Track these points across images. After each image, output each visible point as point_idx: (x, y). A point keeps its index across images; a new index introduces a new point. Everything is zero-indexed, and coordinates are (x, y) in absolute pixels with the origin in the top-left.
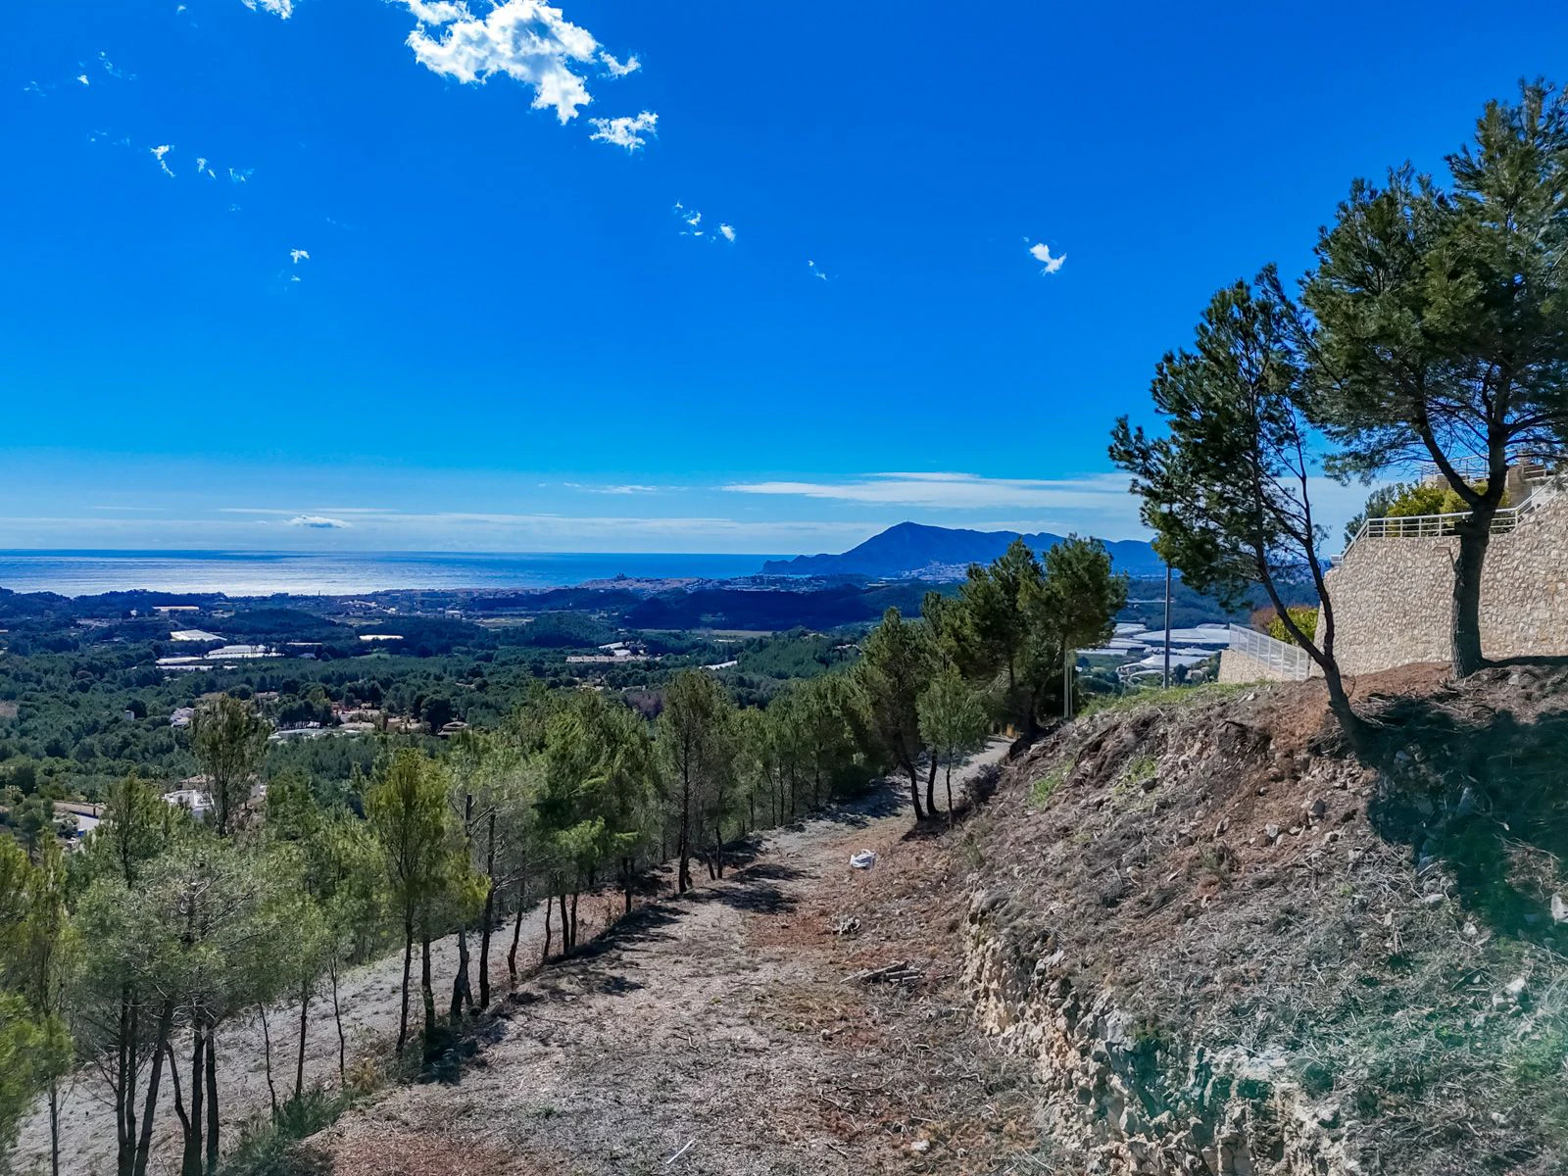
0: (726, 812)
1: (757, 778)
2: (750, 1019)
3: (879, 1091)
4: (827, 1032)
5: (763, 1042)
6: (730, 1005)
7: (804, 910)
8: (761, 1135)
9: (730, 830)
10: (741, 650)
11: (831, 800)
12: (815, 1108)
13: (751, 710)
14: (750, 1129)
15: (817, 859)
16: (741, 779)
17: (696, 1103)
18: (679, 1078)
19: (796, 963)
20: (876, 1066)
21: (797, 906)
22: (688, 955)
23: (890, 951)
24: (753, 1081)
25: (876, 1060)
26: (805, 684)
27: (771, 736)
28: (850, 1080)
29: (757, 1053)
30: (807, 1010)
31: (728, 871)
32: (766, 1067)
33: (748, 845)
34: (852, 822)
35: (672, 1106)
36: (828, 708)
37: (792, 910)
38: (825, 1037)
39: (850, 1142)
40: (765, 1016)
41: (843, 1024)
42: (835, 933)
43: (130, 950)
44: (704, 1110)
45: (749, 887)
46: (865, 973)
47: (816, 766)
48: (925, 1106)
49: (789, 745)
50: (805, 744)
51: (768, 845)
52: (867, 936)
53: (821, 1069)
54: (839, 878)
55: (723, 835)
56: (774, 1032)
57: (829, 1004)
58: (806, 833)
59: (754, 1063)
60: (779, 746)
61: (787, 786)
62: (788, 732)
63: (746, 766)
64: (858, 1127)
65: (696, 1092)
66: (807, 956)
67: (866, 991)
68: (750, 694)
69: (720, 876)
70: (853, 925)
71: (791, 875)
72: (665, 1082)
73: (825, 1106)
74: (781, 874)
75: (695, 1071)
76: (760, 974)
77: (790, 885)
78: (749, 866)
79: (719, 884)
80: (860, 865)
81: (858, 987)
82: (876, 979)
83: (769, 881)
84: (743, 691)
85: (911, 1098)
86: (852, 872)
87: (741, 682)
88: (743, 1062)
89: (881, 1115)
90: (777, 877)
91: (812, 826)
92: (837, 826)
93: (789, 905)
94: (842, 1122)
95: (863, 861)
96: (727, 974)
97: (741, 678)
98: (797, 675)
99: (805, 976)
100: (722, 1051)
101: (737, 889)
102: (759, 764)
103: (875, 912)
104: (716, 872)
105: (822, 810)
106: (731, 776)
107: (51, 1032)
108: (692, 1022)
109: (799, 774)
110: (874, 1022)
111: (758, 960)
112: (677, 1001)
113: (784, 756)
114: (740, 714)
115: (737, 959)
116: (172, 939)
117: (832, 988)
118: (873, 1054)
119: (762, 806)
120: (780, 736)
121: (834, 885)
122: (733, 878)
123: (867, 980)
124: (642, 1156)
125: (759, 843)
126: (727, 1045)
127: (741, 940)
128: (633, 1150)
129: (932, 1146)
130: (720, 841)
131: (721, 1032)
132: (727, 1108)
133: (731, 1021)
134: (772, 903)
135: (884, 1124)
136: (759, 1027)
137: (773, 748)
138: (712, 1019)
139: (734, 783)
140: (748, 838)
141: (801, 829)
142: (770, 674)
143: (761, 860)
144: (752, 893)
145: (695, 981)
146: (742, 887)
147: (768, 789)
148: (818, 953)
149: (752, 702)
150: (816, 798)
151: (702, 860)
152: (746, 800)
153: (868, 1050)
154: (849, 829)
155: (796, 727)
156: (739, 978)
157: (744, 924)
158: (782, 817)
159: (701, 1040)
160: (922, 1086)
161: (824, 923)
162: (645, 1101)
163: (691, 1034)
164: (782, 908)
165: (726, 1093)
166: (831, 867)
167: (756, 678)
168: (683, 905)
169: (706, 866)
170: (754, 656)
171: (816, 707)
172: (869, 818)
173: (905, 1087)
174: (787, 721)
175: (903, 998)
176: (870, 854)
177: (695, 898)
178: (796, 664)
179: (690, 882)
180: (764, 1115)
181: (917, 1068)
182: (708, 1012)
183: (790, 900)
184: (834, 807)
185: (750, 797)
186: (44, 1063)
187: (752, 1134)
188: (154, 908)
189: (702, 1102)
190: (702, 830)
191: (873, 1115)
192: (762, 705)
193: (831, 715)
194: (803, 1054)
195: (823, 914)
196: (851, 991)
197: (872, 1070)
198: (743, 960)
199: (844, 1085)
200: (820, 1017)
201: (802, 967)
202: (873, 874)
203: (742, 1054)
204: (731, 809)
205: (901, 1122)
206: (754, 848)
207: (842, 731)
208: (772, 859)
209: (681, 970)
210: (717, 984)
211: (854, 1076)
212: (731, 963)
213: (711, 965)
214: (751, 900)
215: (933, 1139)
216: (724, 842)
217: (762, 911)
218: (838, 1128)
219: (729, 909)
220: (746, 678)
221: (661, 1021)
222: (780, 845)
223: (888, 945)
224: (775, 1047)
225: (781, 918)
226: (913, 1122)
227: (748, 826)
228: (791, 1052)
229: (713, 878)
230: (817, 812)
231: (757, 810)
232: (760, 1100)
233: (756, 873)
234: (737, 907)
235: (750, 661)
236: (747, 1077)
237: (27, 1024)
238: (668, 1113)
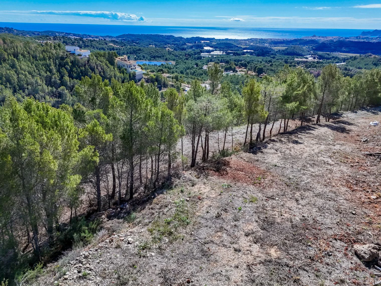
0: (334, 105)
1: (345, 97)
2: (330, 157)
3: (364, 182)
4: (352, 165)
5: (333, 163)
6: (325, 153)
7: (352, 134)
8: (328, 183)
9: (334, 110)
10: (348, 59)
11: (368, 106)
12: (344, 181)
13: (348, 78)
14: (325, 181)
15: (359, 121)
16: (340, 97)
17: (312, 172)
18: (308, 166)
19: (347, 146)
20: (365, 176)
21: (350, 132)
22: (316, 139)
23: (377, 149)
24: (328, 171)
25: (365, 174)
26: (367, 71)
27: (352, 86)
28: (356, 177)
29: (331, 165)
30: (347, 158)
31: (331, 120)
32: (332, 169)
33: (339, 115)
34: (374, 113)
35: (306, 171)
36: (374, 79)
37: (348, 133)
38: (351, 166)
39: (353, 191)
40: (335, 157)
41: (358, 164)
42: (361, 141)
43: (195, 115)
44: (314, 174)
45: (336, 125)
46: (368, 153)
47: (365, 96)
48: (378, 188)
49: (358, 89)
50: (363, 89)
51: (345, 115)
52: (371, 144)
53: (348, 173)
54: (365, 127)
55: (331, 111)
56: (336, 161)
57: (354, 158)
58: (357, 114)
59: (329, 167)
60: (354, 89)
61: (354, 100)
62: (358, 85)
63: (343, 93)
64: (356, 188)
65: (313, 170)
66: (350, 145)
67: (367, 157)
68: (348, 73)
69: (328, 121)
70: (367, 140)
71: (350, 124)
72: (305, 166)
73: (348, 182)
74: (347, 124)
75: (314, 165)
76: (335, 147)
77: (349, 126)
78: (337, 120)
79: (328, 123)
80: (373, 125)
81: (364, 156)
82: (371, 155)
83: (343, 125)
84: (346, 72)
85: (374, 186)
86: (370, 126)
87: (346, 69)
88: (326, 166)
89: (364, 187)
90: (346, 124)
91: (360, 112)
92: (368, 113)
93: (348, 132)
94: (352, 186)
95: (374, 124)
96: (326, 145)
97: (346, 68)
98: (365, 68)
99: (348, 150)
100: (321, 163)
101: (333, 125)
102: (347, 93)
103: (375, 138)
104: (327, 120)
105: (364, 108)
106: (337, 96)
107: (182, 128)
108: (314, 154)
109: (359, 97)
110: (367, 165)
111: (335, 143)
112: (311, 149)
113: (355, 92)
114: (344, 78)
115: (329, 142)
116: (203, 114)
117: (356, 154)
118: (365, 173)
119: (345, 105)
120: (355, 86)
121: (363, 129)
122: (332, 122)
123: (368, 155)
124: (296, 180)
125: (342, 114)
126: (323, 162)
127: (331, 138)
128: (294, 178)
129: (377, 198)
130: (330, 112)
131: (322, 158)
132: (320, 175)
133: (325, 156)
134: (343, 130)
135: (364, 190)
136: (332, 159)
137: (352, 89)
138: (320, 155)
139: (338, 97)
140: (339, 113)
141: (356, 112)
142: (356, 67)
143: (341, 119)
144: (337, 127)
145: (316, 145)
146: (335, 125)
147: (348, 100)
148: (354, 145)
149: (349, 75)
150: (363, 105)
151: (324, 116)
152: (340, 103)
153: (364, 172)
154: (372, 114)
155: (361, 84)
156: (329, 147)
157: (333, 134)
158: (351, 108)
159: (316, 159)
160: (378, 184)
161: (358, 138)
162: (299, 169)
163: (313, 157)
164: (345, 132)
165: (320, 172)
166: (363, 124)
167: (351, 68)
168: (317, 126)
169: (325, 118)
170: (352, 62)
171: (370, 78)
172: (379, 112)
173: (373, 183)
174: (359, 81)
175: (378, 161)
176: (377, 122)
177: (320, 125)
178: (365, 65)
179: (319, 121)
180: (330, 179)
181: (378, 179)
182: (319, 153)
183: (348, 130)
184: (368, 108)
185: (342, 102)
186: (181, 133)
187: (325, 182)
188: (200, 107)
189: (313, 172)
190: (325, 109)
191: (361, 187)
192: (351, 76)
193: (374, 81)
194: (344, 168)
195: (358, 135)
196: (362, 156)
197: (364, 176)
198: (331, 143)
199: (354, 178)
200: (351, 161)
201: (348, 148)
202: (377, 128)
203: (326, 164)
204: (336, 104)
205: (370, 191)
206: (340, 115)
207: (377, 86)
208: (345, 119)
209: (313, 142)
210: (323, 147)
211: (358, 177)
212: (328, 143)
213: (322, 142)
214: (336, 129)
215: (378, 197)
216: (331, 113)
217: (339, 132)
218: (350, 187)
219: (330, 130)
220: (348, 68)
221: (306, 152)
222: (348, 116)
223: (377, 147)
224: (336, 165)
225: (345, 134)
226: (373, 191)
227: (339, 109)
228: (340, 167)
229: (326, 121)
230: (362, 108)
231: (343, 106)
232: (329, 176)
233: (339, 122)
234: (332, 130)
235: (350, 63)
236: (327, 170)
237: (178, 126)
238: (304, 173)
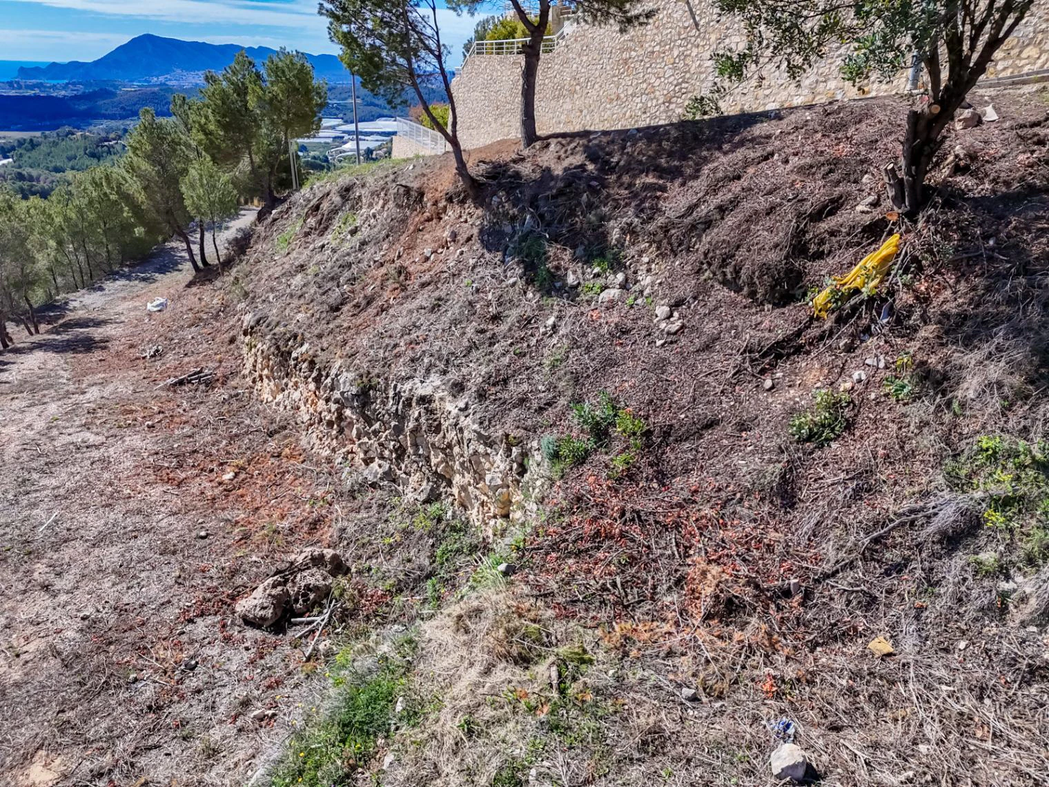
0: (32, 283)
1: (53, 254)
2: (87, 426)
3: (195, 451)
4: (150, 423)
5: (101, 439)
6: (67, 420)
7: (114, 347)
8: (112, 497)
9: (38, 296)
10: (13, 148)
11: (122, 265)
12: (150, 471)
13: (34, 200)
14: (101, 495)
15: (119, 309)
16: (39, 256)
17: (53, 489)
18: (35, 476)
19: (116, 383)
20: (190, 437)
21: (109, 344)
22: (22, 392)
23: (189, 363)
24: (98, 466)
25: (189, 433)
26: (80, 176)
27: (58, 220)
28: (173, 449)
29: (97, 447)
30: (131, 412)
31: (43, 327)
32: (106, 454)
33: (58, 307)
34: (144, 279)
35: (34, 495)
36: (105, 194)
37: (105, 348)
38: (149, 427)
39: (179, 486)
40: (98, 422)
41: (161, 416)
42: (144, 358)
44: (62, 491)
45: (65, 337)
46: (172, 380)
47: (104, 240)
48: (228, 453)
49: (77, 226)
50: (91, 224)
51: (76, 304)
52: (170, 356)
53: (150, 447)
54: (140, 320)
55: (32, 302)
56: (108, 431)
57: (148, 405)
58: (106, 292)
59: (96, 454)
60: (68, 227)
61: (82, 258)
62: (73, 216)
63: (41, 245)
64: (183, 475)
65: (54, 482)
66: (124, 377)
67: (175, 391)
68: (32, 186)
69: (37, 331)
70: (157, 351)
71: (98, 324)
72: (24, 481)
73: (157, 469)
74: (91, 324)
75: (49, 467)
76: (88, 396)
77: (100, 330)
78: (61, 322)
79: (36, 338)
80: (155, 309)
81: (169, 390)
82: (181, 383)
83: (81, 330)
84: (26, 185)
85: (218, 450)
86: (150, 315)
87: (20, 177)
88: (87, 455)
89: (199, 465)
90: (89, 326)
91: (109, 286)
92: (132, 283)
93: (102, 344)
94: (171, 475)
95: (157, 306)
96: (60, 400)
97: (20, 174)
98: (73, 168)
99: (125, 390)
100: (67, 452)
101: (55, 340)
102: (52, 243)
103: (172, 339)
104: (33, 330)
105: (117, 273)
106: (28, 255)
108: (38, 437)
109: (91, 248)
110: (184, 410)
111: (84, 386)
112: (21, 426)
113: (74, 234)
114: (24, 204)
115: (66, 388)
117: (148, 394)
118: (187, 430)
119: (63, 275)
120: (67, 219)
121: (136, 326)
122: (48, 332)
123: (174, 385)
124: (17, 532)
125: (66, 303)
126: (71, 447)
127: (66, 375)
128: (8, 530)
129: (236, 475)
130: (31, 306)
131: (64, 439)
132: (81, 486)
133: (71, 430)
134: (88, 345)
135: (202, 470)
136: (95, 430)
137: (63, 229)
138: (55, 432)
139: (33, 260)
140: (56, 301)
141: (101, 289)
142: (47, 168)
143: (70, 316)
144: (68, 340)
145: (33, 409)
146: (58, 337)
147: (66, 261)
148: (134, 373)
149: (34, 194)
150: (110, 265)
151: (18, 322)
152: (47, 272)
153: (183, 428)
154: (142, 284)
155: (80, 211)
156: (70, 401)
157: (66, 363)
158: (83, 282)
159: (48, 447)
160: (224, 442)
161: (134, 353)
162: (10, 496)
163: (39, 445)
164: (96, 348)
165: (78, 477)
166: (132, 313)
167: (34, 173)
168: (8, 357)
169: (23, 326)
170: (28, 154)
171: (95, 194)
172: (157, 275)
173: (213, 445)
174: (70, 206)
175: (203, 392)
176: (162, 300)
177: (17, 351)
178: (70, 159)
179: (11, 340)
180: (111, 484)
181: (220, 432)
182: (49, 428)
183: (102, 341)
184: (126, 270)
185: (50, 270)
187: (103, 498)
189: (59, 487)
190: (12, 300)
191: (193, 466)
192: (44, 194)
193: (109, 199)
194: (134, 440)
195: (132, 346)
196: (164, 394)
197: (188, 440)
198: (71, 388)
199: (169, 453)
200: (142, 415)
201: (122, 385)
202: (167, 314)
203: (85, 450)
204: (36, 281)
205: (214, 466)
206: (63, 307)
207: (122, 211)
208: (81, 314)
209: (16, 404)
210: (53, 408)
211: (176, 446)
212: (62, 392)
213: (44, 396)
214: (68, 346)
215: (237, 470)
216: (35, 306)
217: (81, 352)
218: (169, 479)
219: (51, 354)
220: (24, 173)
221: (10, 441)
222: (84, 303)
223: (186, 359)
224: (111, 440)
225: (98, 354)
226: (221, 464)
227: (53, 292)
228: (123, 442)
229: (31, 334)
230: (113, 275)
231: (59, 280)
232: (106, 475)
233: (68, 326)
234: (57, 352)
235: (25, 158)
236: (92, 463)
238: (33, 500)
